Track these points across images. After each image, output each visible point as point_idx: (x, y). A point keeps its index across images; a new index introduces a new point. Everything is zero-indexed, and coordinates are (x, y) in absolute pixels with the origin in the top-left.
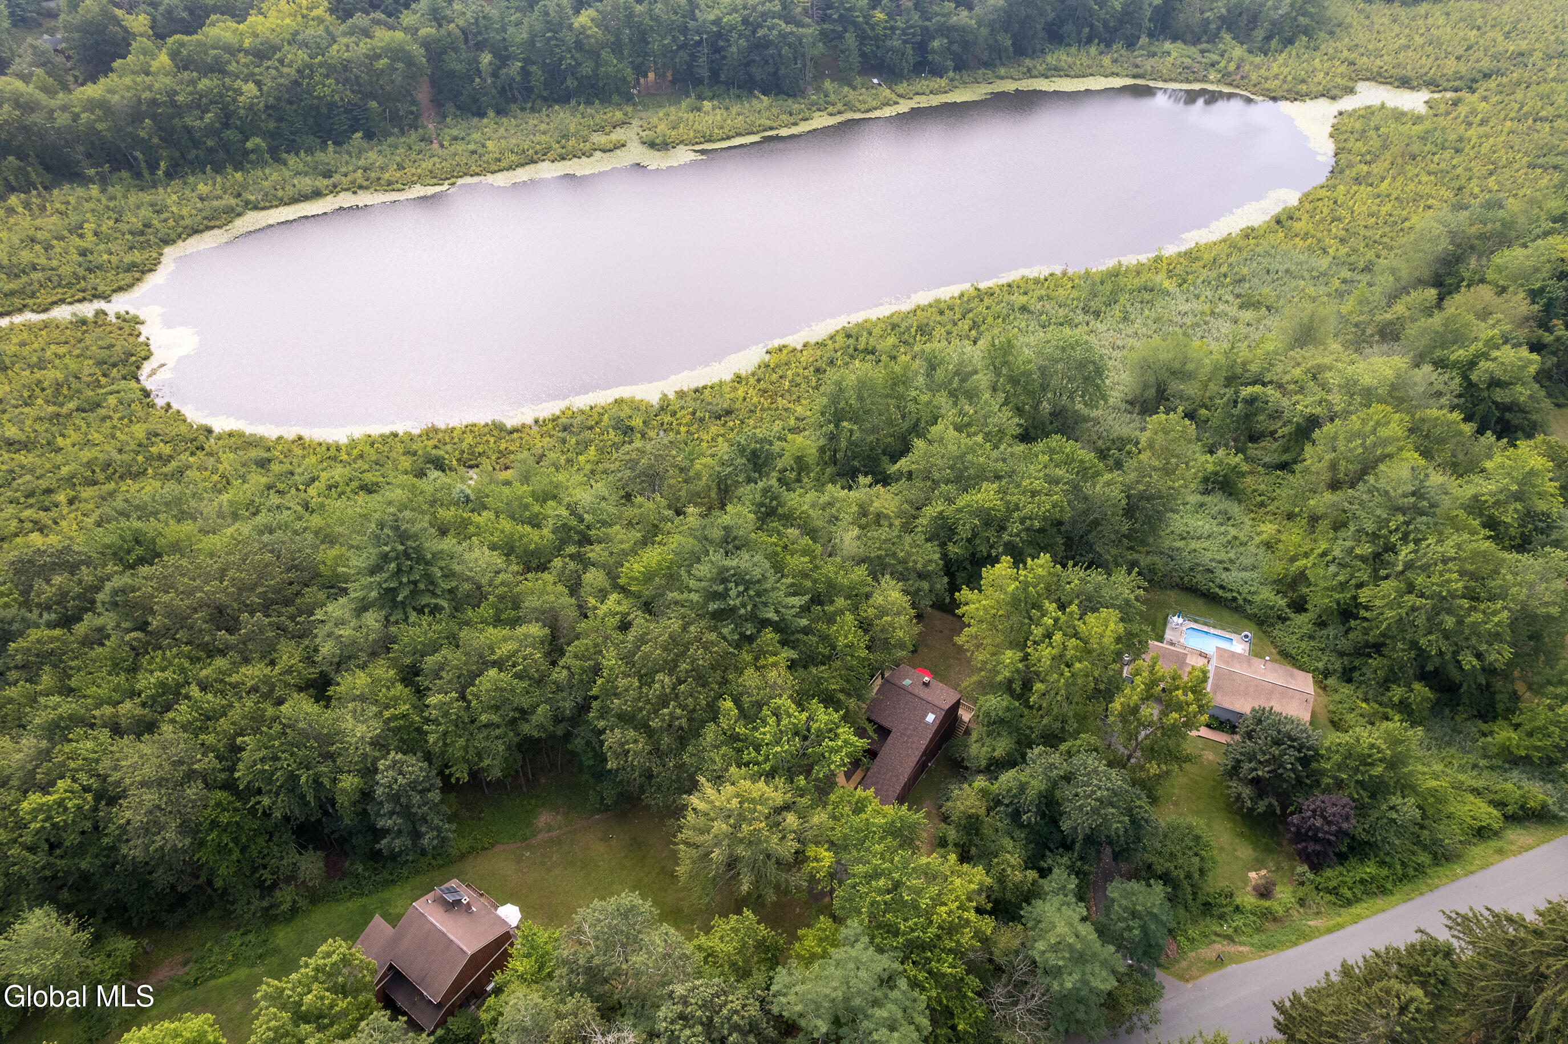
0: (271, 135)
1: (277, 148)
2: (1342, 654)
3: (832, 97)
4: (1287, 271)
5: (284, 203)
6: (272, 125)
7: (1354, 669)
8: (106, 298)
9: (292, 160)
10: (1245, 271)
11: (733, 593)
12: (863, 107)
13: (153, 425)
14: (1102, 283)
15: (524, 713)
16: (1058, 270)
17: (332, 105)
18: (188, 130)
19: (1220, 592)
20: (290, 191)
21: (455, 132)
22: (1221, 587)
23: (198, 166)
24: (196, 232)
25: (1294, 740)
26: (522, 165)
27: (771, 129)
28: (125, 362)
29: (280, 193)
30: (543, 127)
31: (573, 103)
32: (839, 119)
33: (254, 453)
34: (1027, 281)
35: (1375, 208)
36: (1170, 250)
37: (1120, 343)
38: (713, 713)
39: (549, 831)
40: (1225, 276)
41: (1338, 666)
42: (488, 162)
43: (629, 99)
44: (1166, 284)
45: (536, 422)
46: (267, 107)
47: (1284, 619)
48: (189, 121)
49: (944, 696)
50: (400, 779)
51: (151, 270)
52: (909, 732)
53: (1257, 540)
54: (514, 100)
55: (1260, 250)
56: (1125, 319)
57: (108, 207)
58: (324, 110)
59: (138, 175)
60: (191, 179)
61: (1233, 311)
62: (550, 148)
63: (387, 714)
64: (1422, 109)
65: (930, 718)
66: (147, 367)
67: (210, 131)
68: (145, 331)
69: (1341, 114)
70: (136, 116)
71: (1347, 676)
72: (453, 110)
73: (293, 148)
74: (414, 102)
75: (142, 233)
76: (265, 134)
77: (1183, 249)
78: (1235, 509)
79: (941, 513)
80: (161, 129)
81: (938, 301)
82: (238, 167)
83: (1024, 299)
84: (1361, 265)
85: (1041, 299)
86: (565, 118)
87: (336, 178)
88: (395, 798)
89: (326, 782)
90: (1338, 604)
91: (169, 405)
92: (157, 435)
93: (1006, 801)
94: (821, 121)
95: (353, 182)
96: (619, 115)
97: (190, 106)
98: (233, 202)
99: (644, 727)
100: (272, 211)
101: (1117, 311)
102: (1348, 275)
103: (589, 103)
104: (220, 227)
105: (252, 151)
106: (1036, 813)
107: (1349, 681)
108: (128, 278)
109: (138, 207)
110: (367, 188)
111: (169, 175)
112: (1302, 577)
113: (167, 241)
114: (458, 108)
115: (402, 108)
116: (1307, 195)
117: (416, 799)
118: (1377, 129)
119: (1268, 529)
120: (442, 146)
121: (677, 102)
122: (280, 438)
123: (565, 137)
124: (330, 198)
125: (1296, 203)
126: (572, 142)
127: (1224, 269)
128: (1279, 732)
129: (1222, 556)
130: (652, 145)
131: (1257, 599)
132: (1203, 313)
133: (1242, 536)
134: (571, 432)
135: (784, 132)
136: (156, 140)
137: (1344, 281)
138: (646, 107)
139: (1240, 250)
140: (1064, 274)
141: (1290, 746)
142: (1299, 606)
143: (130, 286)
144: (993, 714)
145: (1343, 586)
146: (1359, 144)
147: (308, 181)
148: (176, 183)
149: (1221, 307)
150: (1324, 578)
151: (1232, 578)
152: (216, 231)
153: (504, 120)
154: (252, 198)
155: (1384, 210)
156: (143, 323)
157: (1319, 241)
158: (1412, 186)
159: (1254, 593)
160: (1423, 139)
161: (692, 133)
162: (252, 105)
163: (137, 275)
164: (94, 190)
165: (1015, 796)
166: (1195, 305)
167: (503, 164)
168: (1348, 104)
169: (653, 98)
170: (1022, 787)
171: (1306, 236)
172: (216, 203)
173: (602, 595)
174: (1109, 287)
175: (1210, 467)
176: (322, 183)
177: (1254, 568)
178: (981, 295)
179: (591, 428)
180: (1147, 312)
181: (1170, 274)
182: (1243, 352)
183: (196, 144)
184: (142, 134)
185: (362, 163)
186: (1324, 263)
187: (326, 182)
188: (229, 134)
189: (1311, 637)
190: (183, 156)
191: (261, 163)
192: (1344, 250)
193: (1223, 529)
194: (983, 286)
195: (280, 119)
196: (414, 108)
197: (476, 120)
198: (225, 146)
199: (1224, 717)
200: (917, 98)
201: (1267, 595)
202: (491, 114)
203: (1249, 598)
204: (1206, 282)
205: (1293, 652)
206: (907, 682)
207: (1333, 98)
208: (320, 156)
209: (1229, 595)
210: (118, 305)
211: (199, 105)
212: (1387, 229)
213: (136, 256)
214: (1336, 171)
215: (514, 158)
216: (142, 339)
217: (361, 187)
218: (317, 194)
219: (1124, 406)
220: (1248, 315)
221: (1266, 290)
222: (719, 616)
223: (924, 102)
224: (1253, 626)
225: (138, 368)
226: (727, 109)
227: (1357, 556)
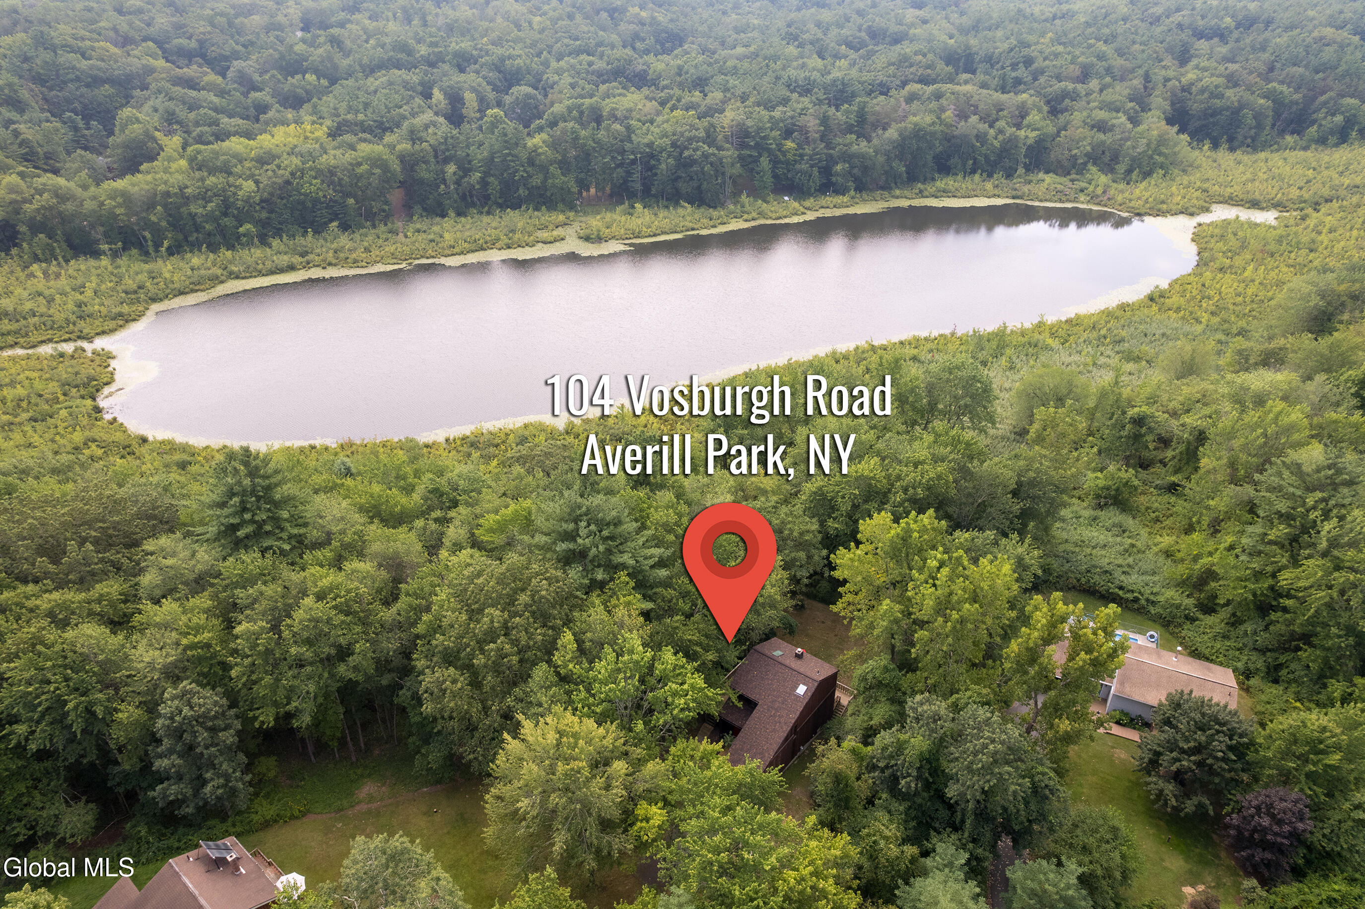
0: (264, 224)
1: (266, 235)
2: (1263, 651)
3: (748, 208)
4: (1163, 335)
5: (261, 274)
6: (264, 215)
7: (1278, 667)
8: (90, 339)
9: (275, 243)
10: (1124, 333)
11: (583, 532)
12: (774, 215)
13: (96, 433)
14: (988, 341)
15: (344, 653)
16: (947, 332)
17: (316, 201)
18: (193, 216)
19: (1121, 593)
20: (269, 265)
21: (418, 226)
22: (1121, 588)
23: (195, 247)
24: (182, 293)
25: (1224, 724)
26: (473, 251)
27: (693, 229)
28: (86, 385)
29: (260, 266)
30: (494, 224)
31: (523, 208)
32: (753, 224)
33: (178, 457)
34: (918, 340)
35: (1240, 289)
36: (1051, 319)
37: (1007, 385)
38: (547, 651)
39: (369, 802)
40: (1105, 337)
41: (1260, 664)
42: (443, 248)
43: (572, 207)
44: (1050, 341)
45: (447, 440)
46: (262, 201)
47: (1193, 620)
48: (193, 208)
49: (820, 670)
50: (186, 711)
51: (134, 320)
52: (777, 705)
53: (1155, 549)
54: (473, 205)
55: (1136, 318)
56: (1011, 368)
57: (112, 273)
58: (309, 205)
59: (147, 254)
60: (189, 255)
61: (1115, 361)
62: (498, 239)
63: (185, 641)
64: (1274, 223)
65: (801, 690)
66: (106, 390)
67: (210, 217)
68: (113, 364)
69: (1200, 225)
70: (151, 205)
71: (1273, 675)
72: (420, 211)
73: (278, 233)
74: (386, 203)
75: (135, 292)
76: (257, 222)
77: (1064, 319)
78: (1129, 522)
79: (820, 488)
80: (170, 215)
81: (834, 353)
82: (231, 247)
83: (915, 352)
84: (1235, 330)
85: (931, 351)
86: (516, 218)
87: (310, 257)
88: (178, 733)
89: (99, 711)
90: (1255, 595)
91: (115, 419)
92: (94, 441)
93: (881, 764)
94: (736, 225)
95: (324, 261)
96: (561, 218)
97: (196, 198)
98: (219, 272)
99: (468, 667)
100: (251, 280)
101: (1003, 361)
102: (1223, 338)
103: (537, 209)
104: (202, 291)
105: (244, 236)
106: (918, 778)
107: (1276, 681)
108: (112, 324)
109: (137, 274)
110: (335, 265)
111: (171, 252)
112: (1209, 575)
113: (154, 300)
114: (425, 209)
115: (376, 206)
116: (1176, 281)
117: (203, 736)
118: (1235, 234)
119: (1166, 540)
120: (406, 237)
121: (613, 210)
122: (207, 447)
123: (513, 231)
124: (301, 272)
125: (1166, 287)
126: (518, 236)
127: (1103, 332)
128: (1203, 715)
129: (1120, 561)
130: (587, 239)
131: (1161, 599)
132: (1085, 365)
133: (1139, 544)
134: (477, 448)
135: (704, 232)
136: (164, 224)
137: (1220, 342)
138: (586, 214)
139: (1117, 318)
140: (953, 334)
141: (1218, 732)
142: (1208, 607)
143: (112, 331)
144: (870, 676)
145: (1258, 575)
146: (1220, 244)
147: (286, 258)
148: (174, 259)
149: (1102, 360)
150: (1235, 567)
151: (1133, 580)
152: (199, 294)
153: (463, 219)
154: (235, 269)
155: (1250, 291)
156: (114, 358)
157: (1191, 313)
158: (1273, 274)
159: (1155, 594)
160: (1279, 240)
161: (622, 231)
162: (249, 197)
163: (121, 323)
164: (105, 262)
165: (891, 757)
166: (1076, 358)
167: (457, 250)
168: (1205, 218)
169: (594, 205)
170: (900, 747)
171: (1178, 310)
172: (203, 272)
174: (994, 344)
175: (1101, 483)
176: (297, 260)
177: (1154, 573)
178: (873, 349)
179: (497, 446)
180: (1032, 362)
181: (1053, 335)
182: (1126, 392)
183: (197, 228)
184: (154, 218)
185: (334, 246)
186: (1199, 328)
187: (300, 259)
188: (227, 221)
189: (1225, 637)
190: (186, 238)
191: (250, 244)
192: (1216, 320)
193: (1119, 539)
194: (876, 343)
195: (271, 212)
196: (386, 208)
197: (438, 219)
198: (222, 231)
199: (1134, 712)
200: (822, 211)
201: (1171, 594)
202: (452, 214)
203: (1152, 598)
204: (1087, 342)
205: (1207, 652)
206: (778, 653)
207: (1192, 214)
208: (300, 240)
209: (1130, 596)
210: (100, 343)
211: (204, 197)
212: (1255, 306)
213: (125, 309)
214: (1202, 263)
215: (466, 245)
216: (110, 369)
217: (330, 264)
218: (292, 268)
219: (1013, 436)
220: (1130, 366)
221: (1145, 348)
222: (567, 560)
223: (828, 213)
224: (1158, 627)
225: (98, 391)
226: (656, 214)
227: (1271, 543)
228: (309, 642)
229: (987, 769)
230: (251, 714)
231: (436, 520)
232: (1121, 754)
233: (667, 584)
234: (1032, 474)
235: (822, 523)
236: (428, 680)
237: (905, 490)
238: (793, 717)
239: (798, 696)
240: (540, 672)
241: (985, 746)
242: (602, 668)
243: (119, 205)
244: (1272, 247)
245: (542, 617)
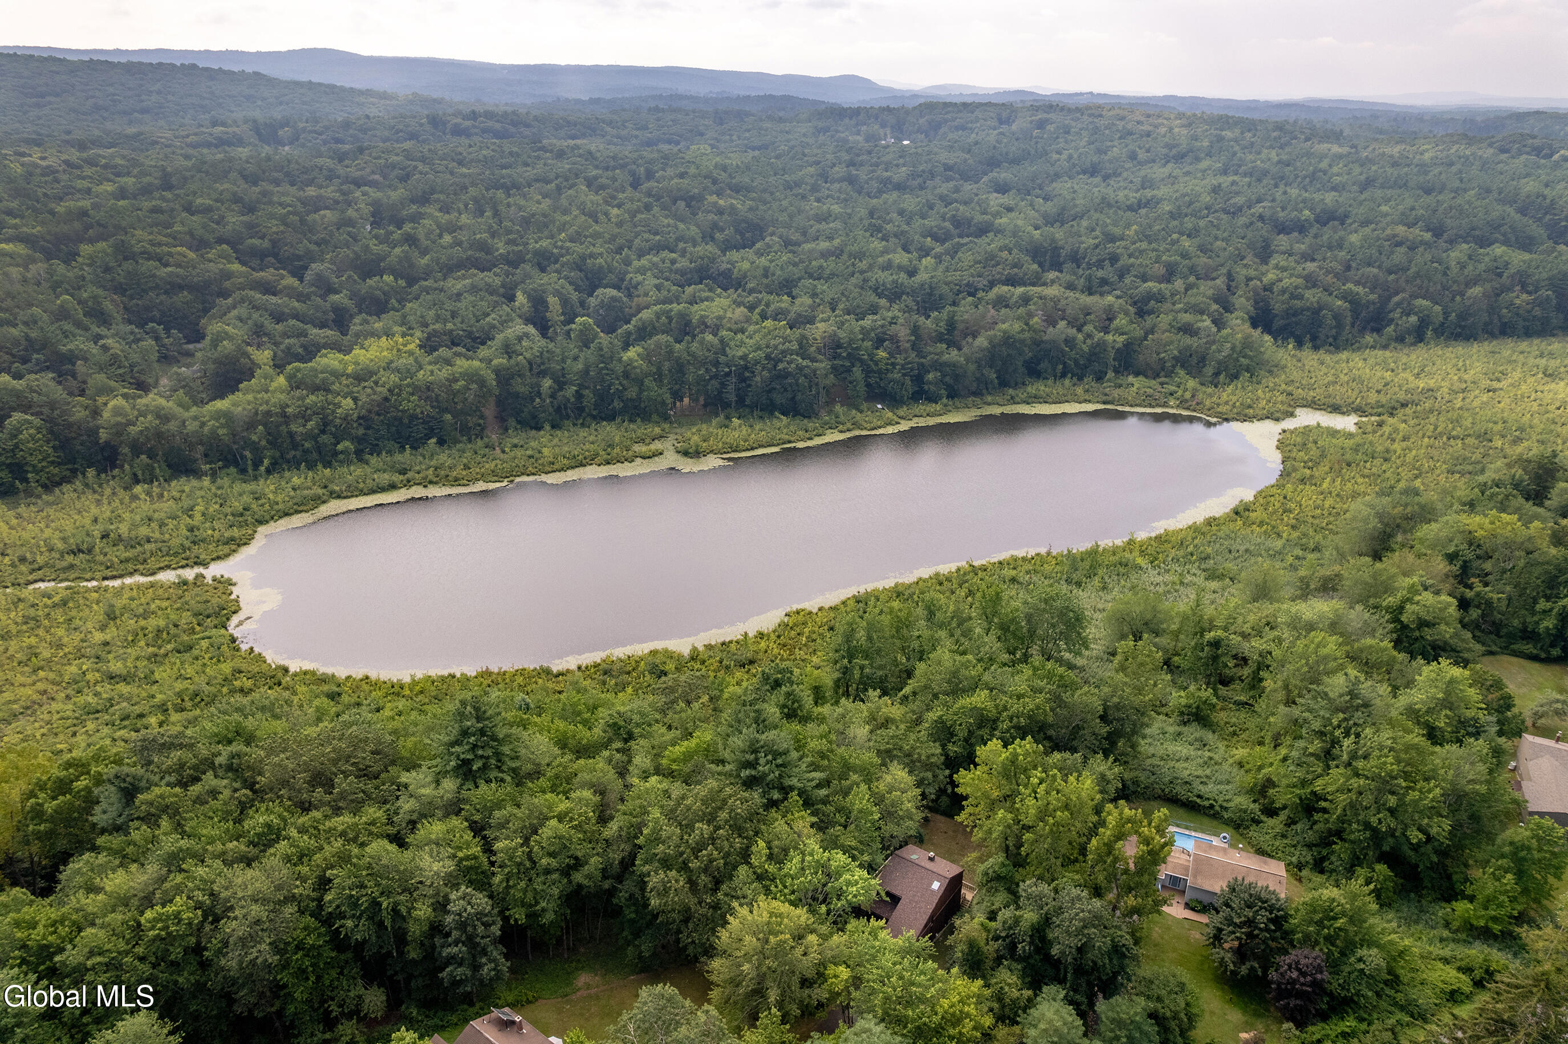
0: (359, 440)
1: (362, 451)
2: (1309, 846)
3: (842, 418)
4: (1247, 551)
5: (363, 493)
6: (361, 431)
7: (1323, 859)
8: (205, 564)
9: (374, 460)
10: (1209, 550)
11: (762, 761)
12: (868, 426)
13: (238, 663)
14: (1082, 560)
15: (578, 863)
16: (1043, 551)
17: (413, 417)
18: (291, 435)
19: (1198, 801)
20: (370, 483)
21: (515, 441)
22: (1199, 796)
23: (295, 464)
24: (287, 514)
25: (1264, 902)
26: (573, 468)
27: (790, 442)
28: (217, 615)
29: (361, 485)
30: (592, 438)
31: (618, 420)
32: (848, 435)
33: (325, 688)
34: (1015, 559)
35: (1319, 502)
36: (1142, 536)
37: (1100, 606)
38: (745, 855)
39: (587, 988)
40: (1192, 555)
41: (1309, 858)
42: (543, 465)
43: (666, 418)
44: (1139, 560)
45: (579, 668)
46: (359, 418)
47: (1257, 822)
48: (293, 427)
49: (948, 869)
50: (469, 908)
51: (245, 544)
52: (917, 899)
53: (1231, 761)
54: (568, 418)
55: (1221, 534)
56: (1104, 588)
57: (216, 495)
58: (406, 421)
59: (243, 471)
60: (287, 474)
61: (1200, 580)
62: (597, 455)
63: (460, 854)
64: (1353, 429)
65: (936, 885)
66: (235, 620)
67: (310, 436)
68: (236, 591)
69: (1284, 431)
70: (252, 424)
71: (1319, 866)
72: (514, 424)
73: (376, 450)
74: (482, 417)
75: (242, 515)
76: (353, 439)
77: (1153, 535)
78: (1209, 737)
79: (940, 717)
80: (269, 434)
81: (937, 574)
82: (327, 464)
83: (1013, 573)
84: (1312, 546)
85: (1028, 572)
86: (610, 431)
87: (410, 475)
88: (462, 926)
89: (404, 911)
90: (1301, 799)
91: (252, 649)
92: (240, 672)
93: (1003, 934)
94: (833, 436)
95: (425, 478)
96: (657, 430)
97: (296, 416)
98: (320, 491)
99: (684, 867)
100: (353, 499)
101: (1096, 581)
102: (1300, 553)
103: (631, 421)
104: (307, 511)
105: (341, 452)
106: (1031, 943)
107: (1322, 872)
108: (226, 549)
109: (241, 495)
110: (436, 483)
111: (269, 472)
112: (1269, 783)
113: (261, 522)
114: (519, 422)
115: (472, 421)
116: (1260, 492)
117: (481, 929)
118: (1316, 443)
119: (1240, 752)
120: (503, 452)
121: (708, 421)
122: (349, 677)
123: (611, 446)
124: (403, 490)
125: (1252, 499)
126: (617, 450)
127: (1191, 549)
128: (1251, 895)
129: (1200, 773)
130: (686, 454)
131: (1231, 804)
132: (1174, 583)
133: (1216, 757)
134: (611, 676)
135: (801, 445)
136: (264, 443)
137: (1298, 558)
138: (681, 425)
139: (1203, 534)
140: (1049, 553)
141: (1261, 908)
142: (1271, 812)
143: (227, 556)
144: (990, 871)
145: (1304, 783)
146: (1302, 454)
147: (386, 476)
148: (274, 478)
149: (1189, 578)
150: (1285, 776)
151: (1209, 789)
152: (303, 515)
153: (559, 433)
154: (337, 488)
155: (1327, 503)
156: (235, 584)
157: (1274, 527)
158: (1349, 485)
159: (1227, 801)
160: (1356, 450)
161: (720, 445)
162: (347, 415)
163: (234, 547)
164: (206, 481)
165: (1010, 928)
166: (1164, 577)
167: (555, 467)
168: (1289, 424)
169: (688, 418)
170: (1017, 921)
171: (1261, 524)
172: (306, 492)
173: (645, 776)
174: (1087, 564)
175: (1183, 701)
176: (397, 478)
177: (1228, 782)
178: (974, 570)
179: (629, 673)
180: (1123, 582)
181: (1142, 553)
182: (1209, 611)
183: (295, 446)
184: (254, 438)
185: (433, 463)
186: (1279, 544)
187: (401, 477)
188: (325, 439)
189: (1284, 836)
190: (282, 457)
191: (350, 463)
192: (1295, 534)
193: (1200, 753)
194: (976, 564)
195: (368, 428)
196: (481, 422)
197: (534, 432)
198: (319, 449)
199: (1206, 900)
200: (916, 420)
201: (1242, 801)
202: (548, 427)
203: (1225, 804)
204: (1176, 560)
205: (1268, 849)
206: (914, 857)
207: (1277, 420)
208: (398, 457)
209: (1206, 803)
210: (214, 570)
211: (304, 416)
212: (1332, 519)
213: (235, 532)
214: (1285, 474)
215: (565, 461)
216: (233, 597)
217: (431, 482)
218: (393, 487)
219: (1106, 657)
220: (1214, 585)
221: (1229, 565)
222: (749, 783)
223: (922, 422)
224: (1231, 830)
225: (228, 619)
226: (751, 426)
227: (1312, 754)
228: (552, 855)
229: (1079, 932)
230: (507, 913)
231: (618, 750)
232: (1196, 935)
233: (825, 801)
234: (1116, 700)
235: (943, 746)
236: (654, 880)
237: (1011, 719)
238: (930, 908)
239: (933, 891)
240: (743, 870)
241: (1077, 914)
242: (792, 865)
243: (222, 426)
244: (1348, 457)
245: (737, 829)
